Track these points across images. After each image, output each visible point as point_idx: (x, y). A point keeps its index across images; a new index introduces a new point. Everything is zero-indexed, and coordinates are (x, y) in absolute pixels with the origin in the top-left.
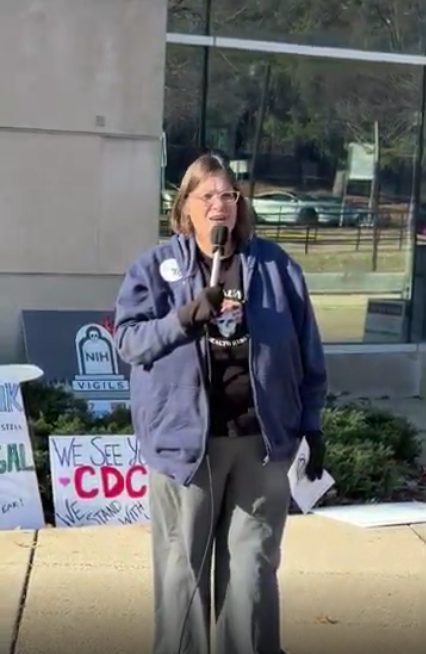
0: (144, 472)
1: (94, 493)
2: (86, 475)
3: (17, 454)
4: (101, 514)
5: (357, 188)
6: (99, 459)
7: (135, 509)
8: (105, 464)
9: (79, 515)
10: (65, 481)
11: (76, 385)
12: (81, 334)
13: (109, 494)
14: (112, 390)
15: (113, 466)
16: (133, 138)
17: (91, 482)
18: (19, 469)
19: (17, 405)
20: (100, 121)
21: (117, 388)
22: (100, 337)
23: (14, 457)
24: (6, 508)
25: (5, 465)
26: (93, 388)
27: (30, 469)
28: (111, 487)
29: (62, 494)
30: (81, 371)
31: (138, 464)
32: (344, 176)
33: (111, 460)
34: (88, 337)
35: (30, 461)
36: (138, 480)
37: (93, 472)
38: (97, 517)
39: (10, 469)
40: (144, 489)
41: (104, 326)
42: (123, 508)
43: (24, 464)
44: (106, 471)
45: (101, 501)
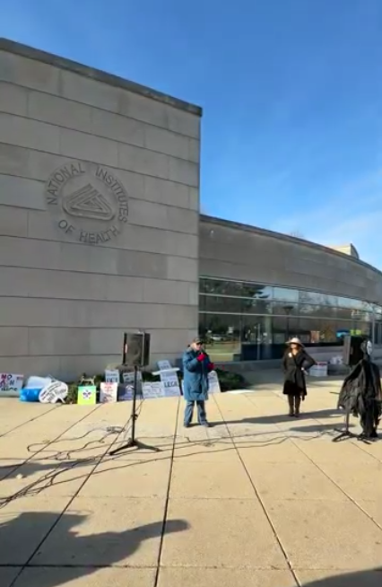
3: (176, 383)
18: (176, 386)
19: (176, 375)
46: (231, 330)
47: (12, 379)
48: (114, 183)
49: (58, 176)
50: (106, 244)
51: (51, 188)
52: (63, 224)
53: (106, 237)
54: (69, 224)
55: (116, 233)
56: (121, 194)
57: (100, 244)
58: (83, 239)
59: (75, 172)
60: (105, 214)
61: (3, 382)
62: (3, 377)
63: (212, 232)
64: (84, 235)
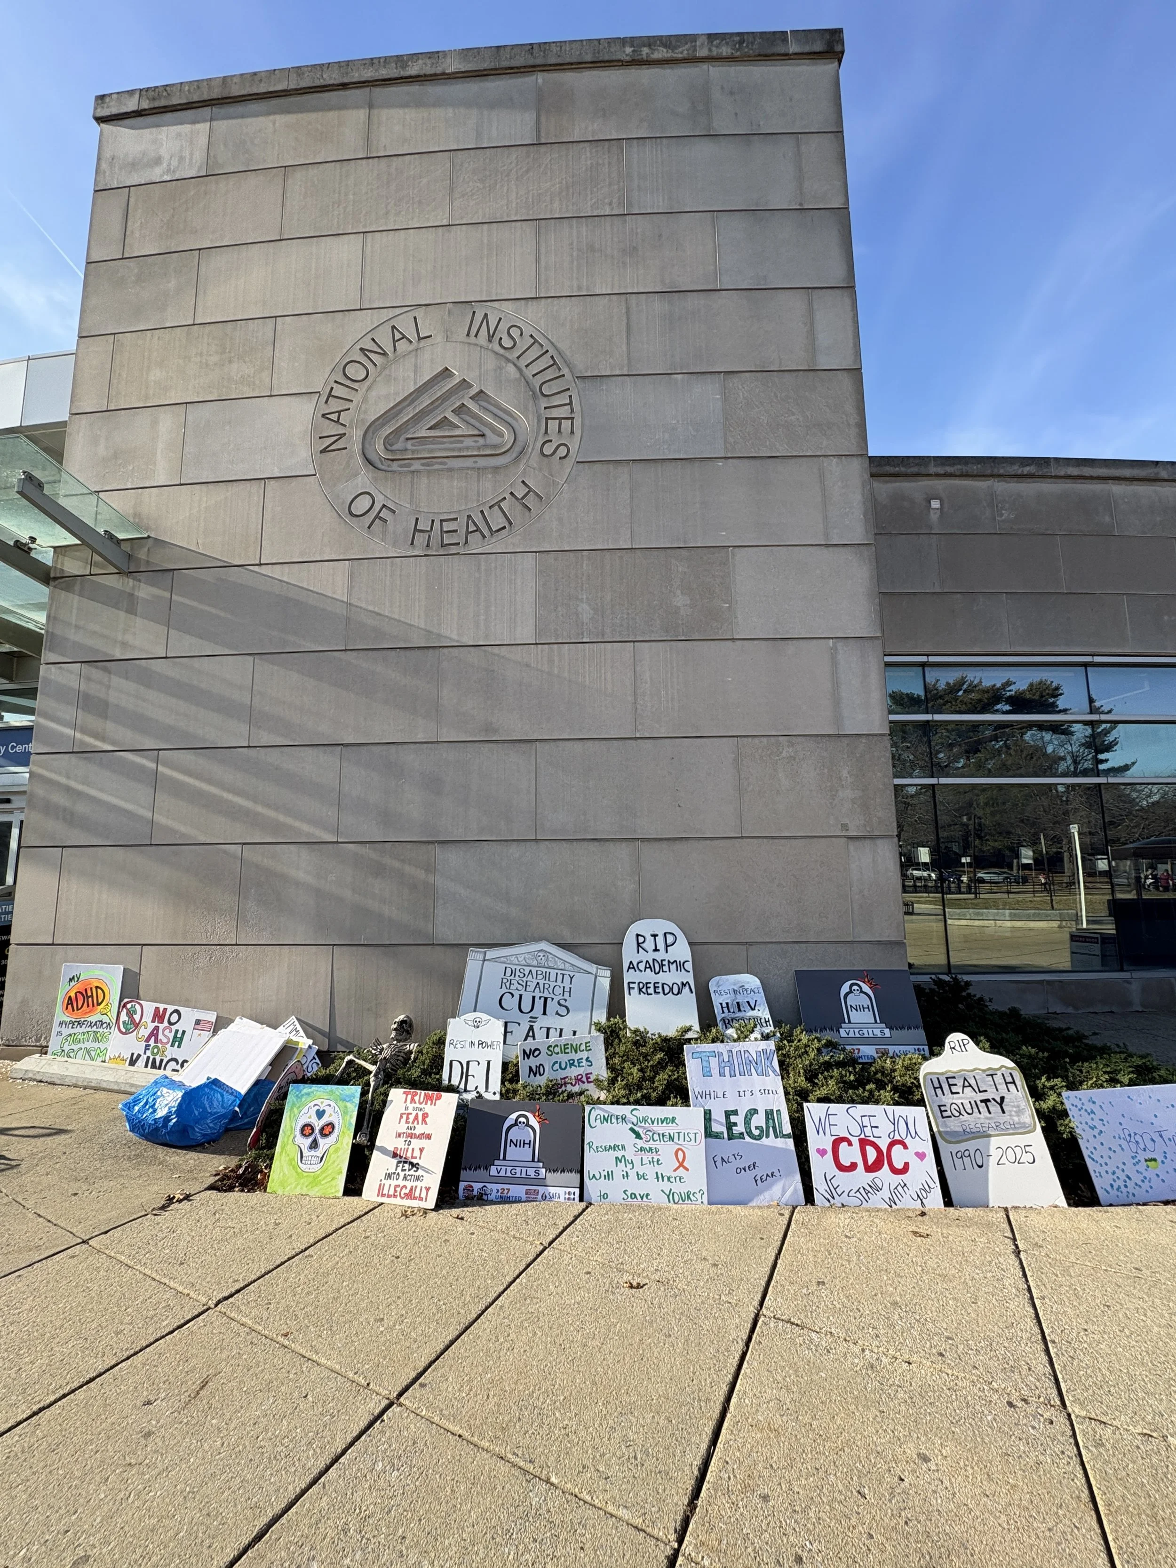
0: (905, 1147)
1: (853, 1167)
2: (843, 1146)
3: (774, 1120)
4: (862, 1190)
5: (1027, 867)
6: (856, 1131)
7: (899, 1188)
8: (862, 1136)
9: (839, 1191)
10: (822, 1152)
11: (843, 1033)
12: (845, 988)
13: (869, 1169)
14: (875, 1037)
15: (872, 1139)
16: (872, 838)
17: (849, 1154)
18: (776, 1137)
19: (774, 1071)
20: (845, 827)
21: (879, 1035)
22: (862, 992)
23: (771, 1124)
24: (764, 1178)
25: (762, 1131)
26: (857, 1035)
27: (788, 1136)
28: (870, 1162)
29: (821, 1166)
30: (847, 1021)
31: (897, 1137)
32: (1018, 863)
33: (868, 1131)
34: (851, 992)
35: (787, 1129)
36: (899, 1156)
37: (850, 1144)
38: (858, 1194)
39: (768, 1136)
40: (907, 1165)
41: (864, 982)
42: (886, 1187)
43: (781, 1131)
44: (864, 1143)
45: (861, 1177)
47: (179, 1027)
48: (522, 345)
49: (351, 371)
50: (495, 545)
52: (362, 505)
53: (496, 521)
54: (380, 501)
55: (530, 501)
56: (550, 374)
57: (476, 545)
58: (420, 539)
59: (402, 346)
60: (495, 446)
61: (154, 1033)
62: (158, 1016)
63: (935, 504)
64: (423, 525)
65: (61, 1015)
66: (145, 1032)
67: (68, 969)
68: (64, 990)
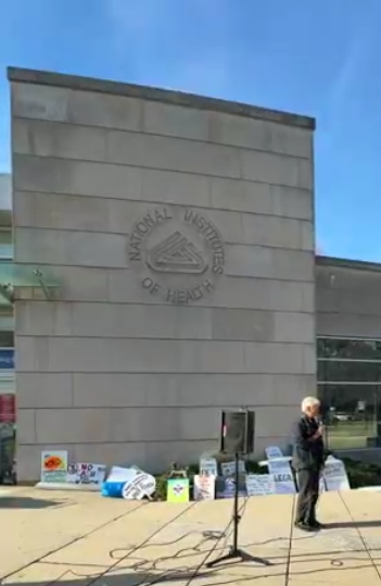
32: (357, 409)
46: (361, 406)
47: (93, 470)
48: (206, 226)
49: (141, 227)
50: (197, 303)
51: (135, 241)
52: (148, 283)
53: (197, 294)
54: (155, 282)
55: (209, 288)
56: (215, 240)
57: (190, 303)
58: (171, 299)
59: (160, 220)
60: (196, 266)
61: (83, 473)
62: (84, 467)
63: (333, 277)
64: (171, 293)
65: (44, 469)
66: (80, 473)
67: (44, 454)
68: (43, 460)
